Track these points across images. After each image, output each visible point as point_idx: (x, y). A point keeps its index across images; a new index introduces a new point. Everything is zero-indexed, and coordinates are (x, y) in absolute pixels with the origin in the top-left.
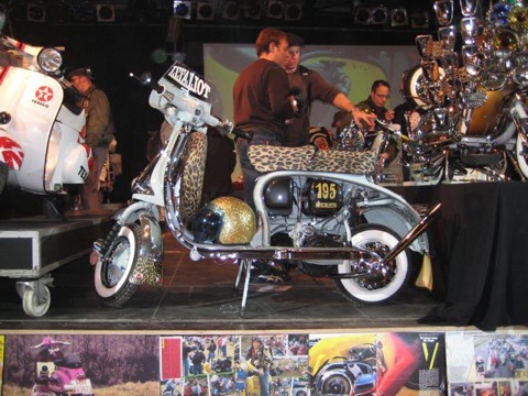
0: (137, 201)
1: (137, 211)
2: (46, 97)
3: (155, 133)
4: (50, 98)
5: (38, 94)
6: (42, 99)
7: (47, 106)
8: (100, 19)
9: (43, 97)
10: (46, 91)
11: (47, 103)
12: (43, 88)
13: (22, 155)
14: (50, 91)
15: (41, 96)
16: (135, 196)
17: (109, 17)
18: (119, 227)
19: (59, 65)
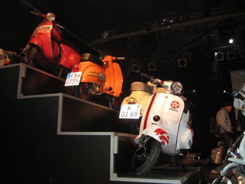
0: (231, 162)
1: (231, 168)
2: (176, 107)
3: (213, 119)
4: (178, 107)
5: (172, 105)
6: (174, 107)
7: (177, 111)
8: (180, 66)
9: (174, 106)
10: (176, 103)
11: (176, 109)
12: (174, 102)
13: (168, 137)
14: (178, 103)
15: (173, 106)
16: (230, 159)
17: (184, 64)
18: (222, 177)
19: (181, 89)
